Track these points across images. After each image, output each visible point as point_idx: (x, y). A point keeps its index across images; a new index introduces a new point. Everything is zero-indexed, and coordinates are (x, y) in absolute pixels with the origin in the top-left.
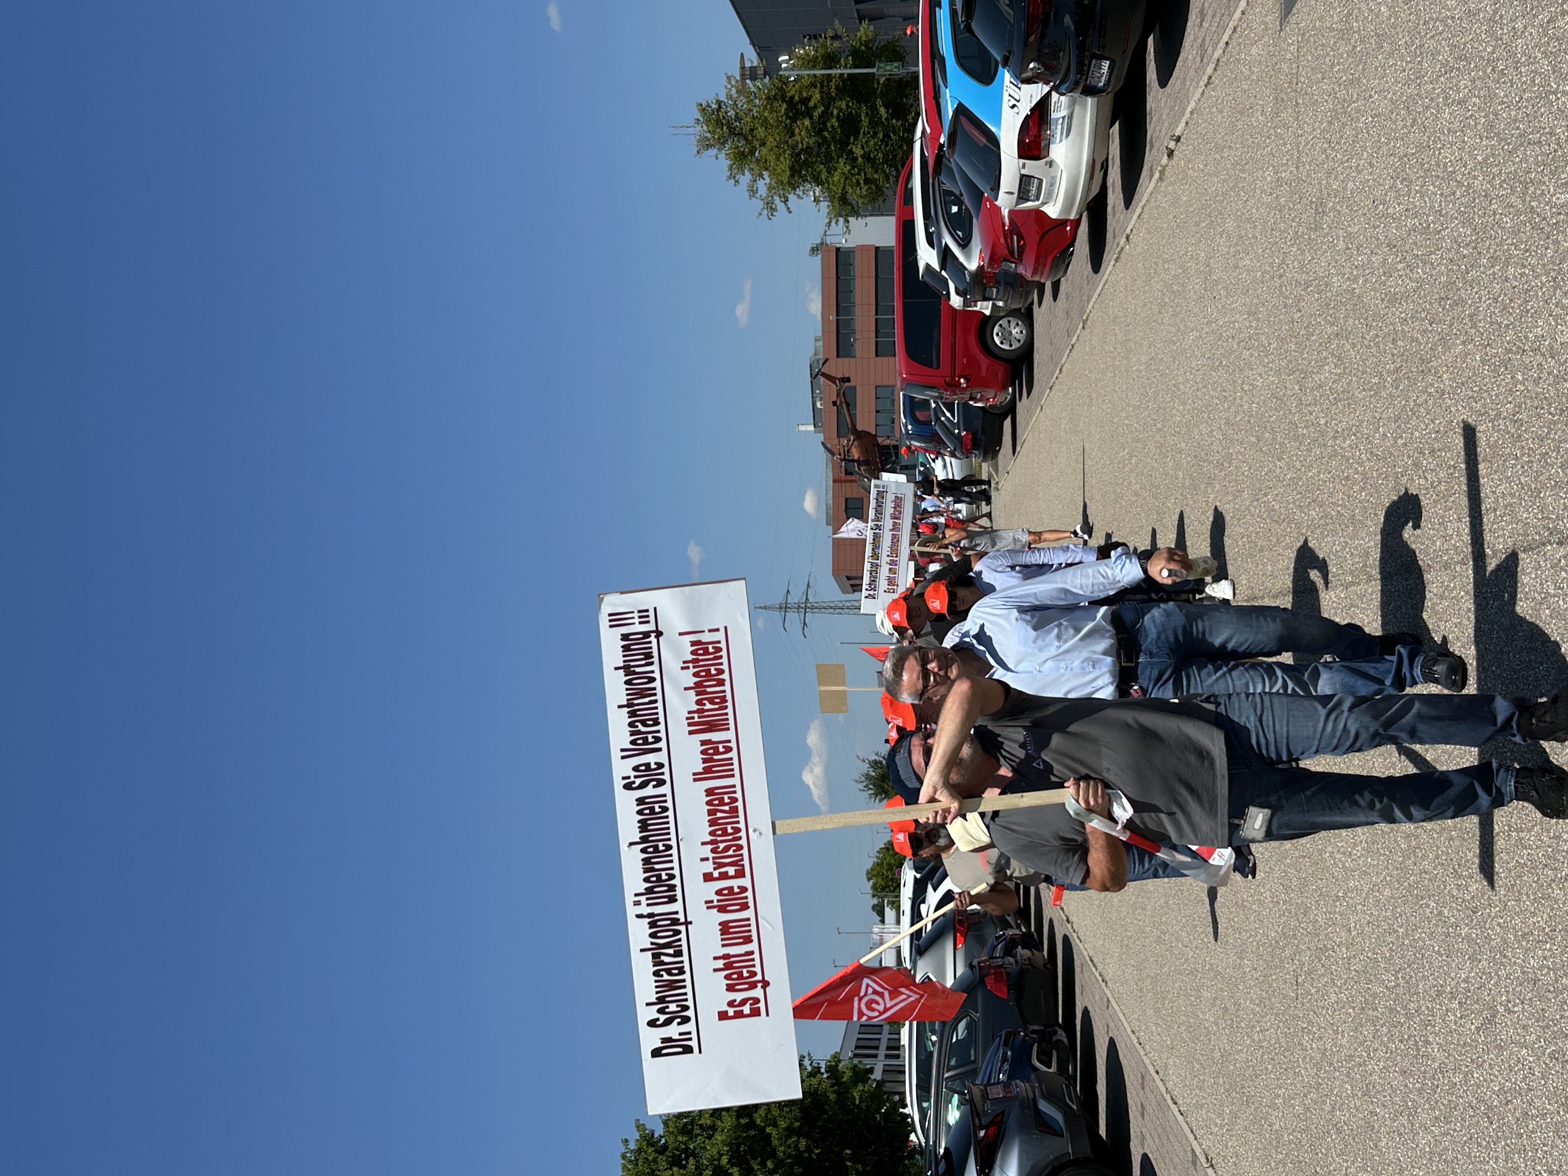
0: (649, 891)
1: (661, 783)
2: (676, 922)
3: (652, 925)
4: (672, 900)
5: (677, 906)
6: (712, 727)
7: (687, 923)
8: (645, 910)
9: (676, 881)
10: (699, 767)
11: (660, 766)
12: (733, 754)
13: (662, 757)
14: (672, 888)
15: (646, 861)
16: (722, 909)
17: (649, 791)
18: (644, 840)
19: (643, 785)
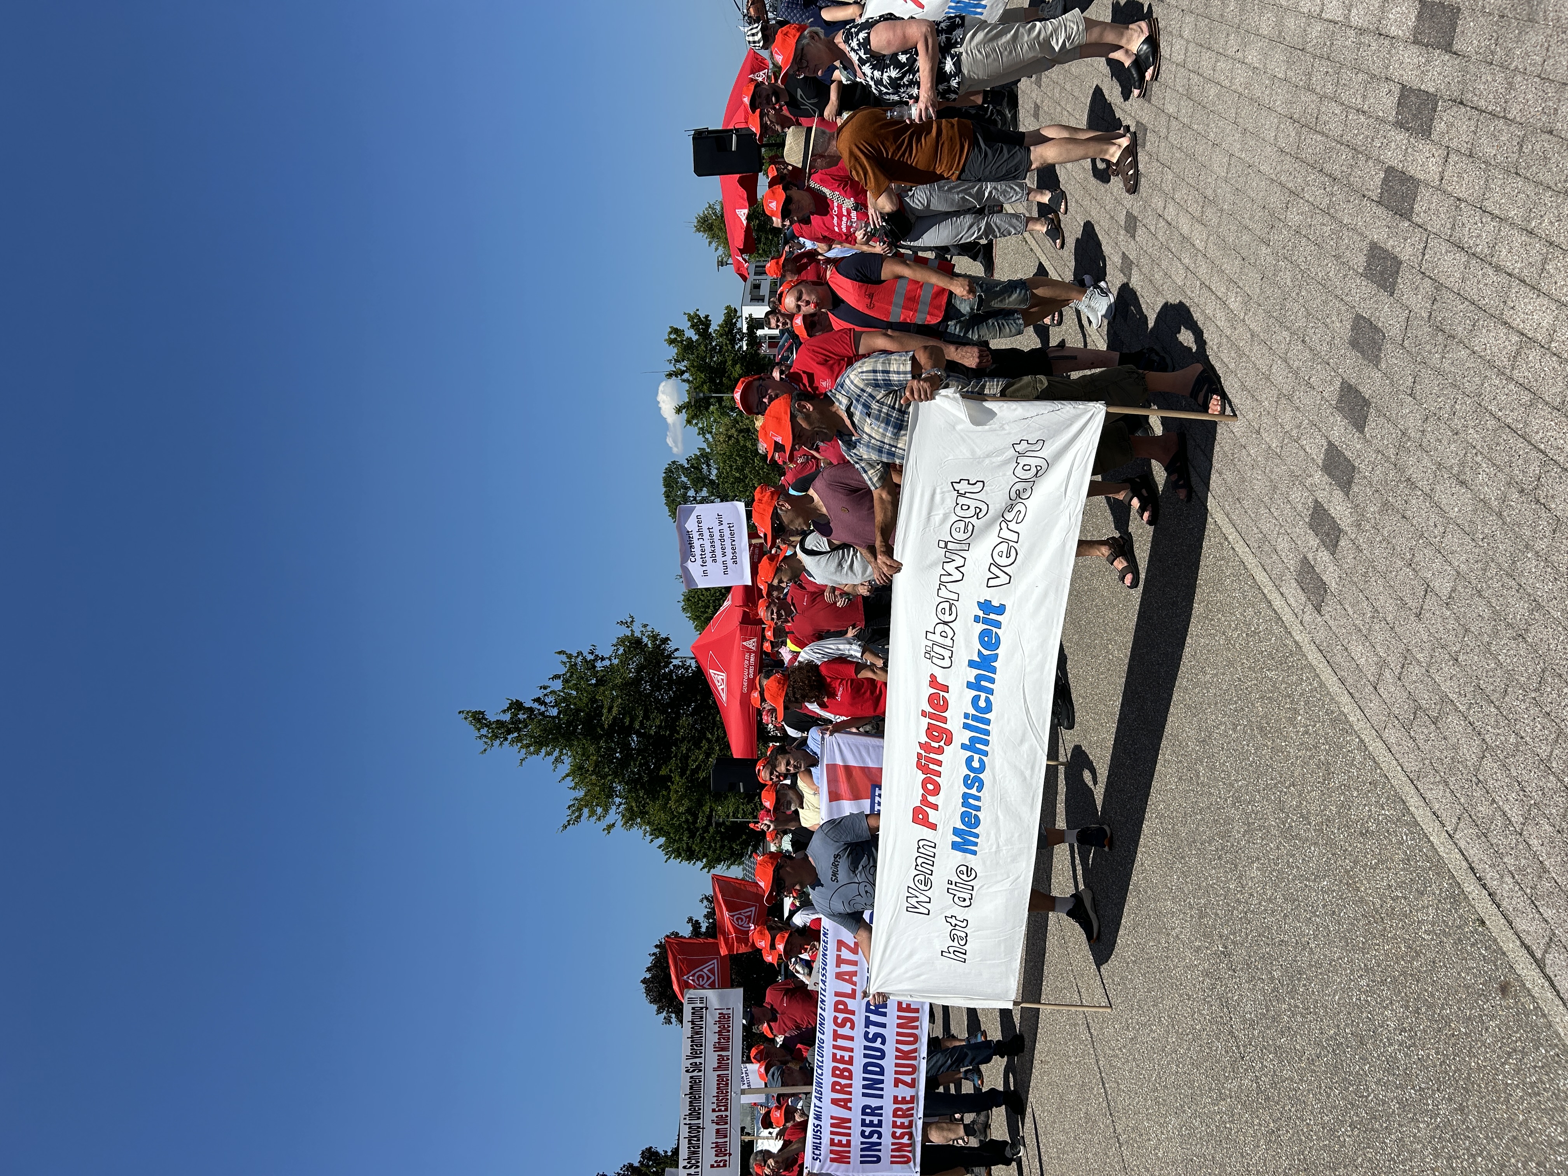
0: (690, 1114)
1: (700, 1071)
2: (699, 1127)
3: (690, 1128)
4: (699, 1118)
5: (700, 1121)
6: (723, 1049)
7: (703, 1128)
8: (689, 1122)
9: (701, 1111)
10: (716, 1065)
11: (701, 1064)
12: (730, 1061)
13: (702, 1061)
14: (699, 1114)
15: (691, 1102)
16: (718, 1124)
17: (695, 1074)
18: (691, 1093)
19: (693, 1071)
